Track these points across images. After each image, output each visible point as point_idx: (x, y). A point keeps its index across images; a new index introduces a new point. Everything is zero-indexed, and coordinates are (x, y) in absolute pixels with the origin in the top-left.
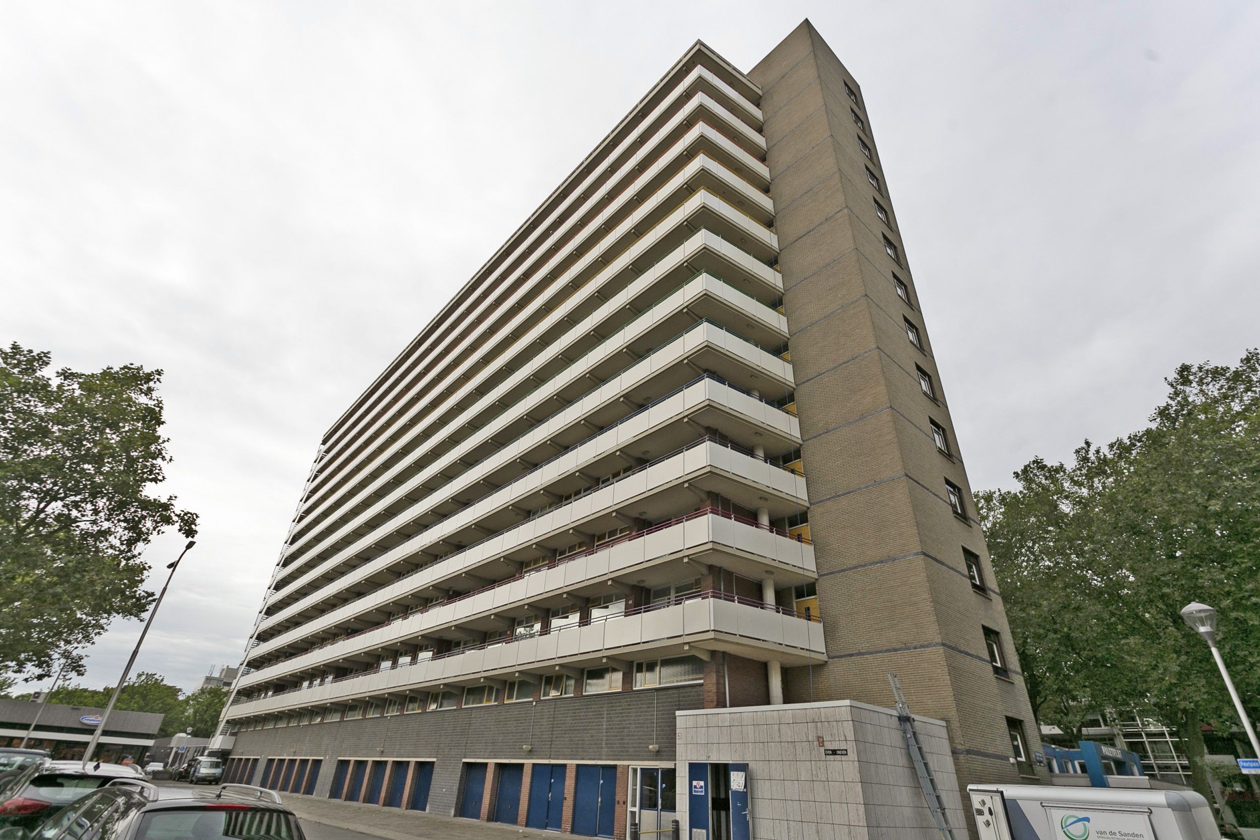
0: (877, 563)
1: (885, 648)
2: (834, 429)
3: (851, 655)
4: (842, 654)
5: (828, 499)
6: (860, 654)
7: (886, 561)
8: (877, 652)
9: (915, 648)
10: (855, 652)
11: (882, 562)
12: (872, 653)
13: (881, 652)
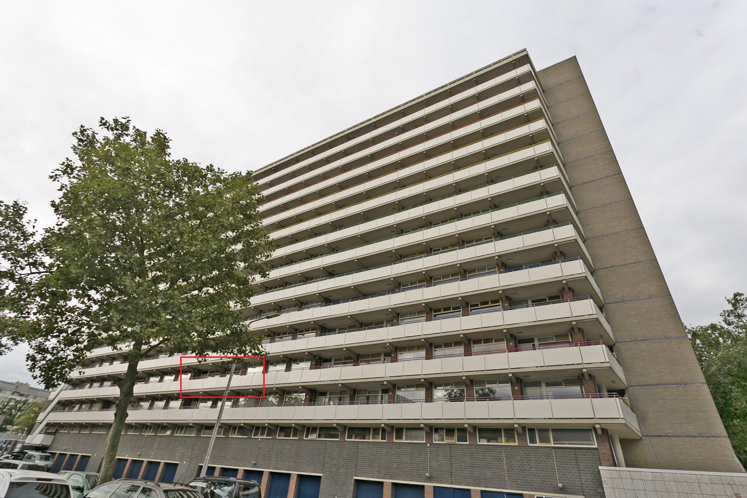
0: (673, 384)
1: (686, 435)
2: (628, 301)
3: (660, 436)
4: (653, 435)
5: (629, 341)
6: (666, 436)
7: (680, 384)
8: (679, 436)
9: (708, 437)
10: (662, 435)
11: (677, 384)
12: (676, 437)
13: (683, 436)
